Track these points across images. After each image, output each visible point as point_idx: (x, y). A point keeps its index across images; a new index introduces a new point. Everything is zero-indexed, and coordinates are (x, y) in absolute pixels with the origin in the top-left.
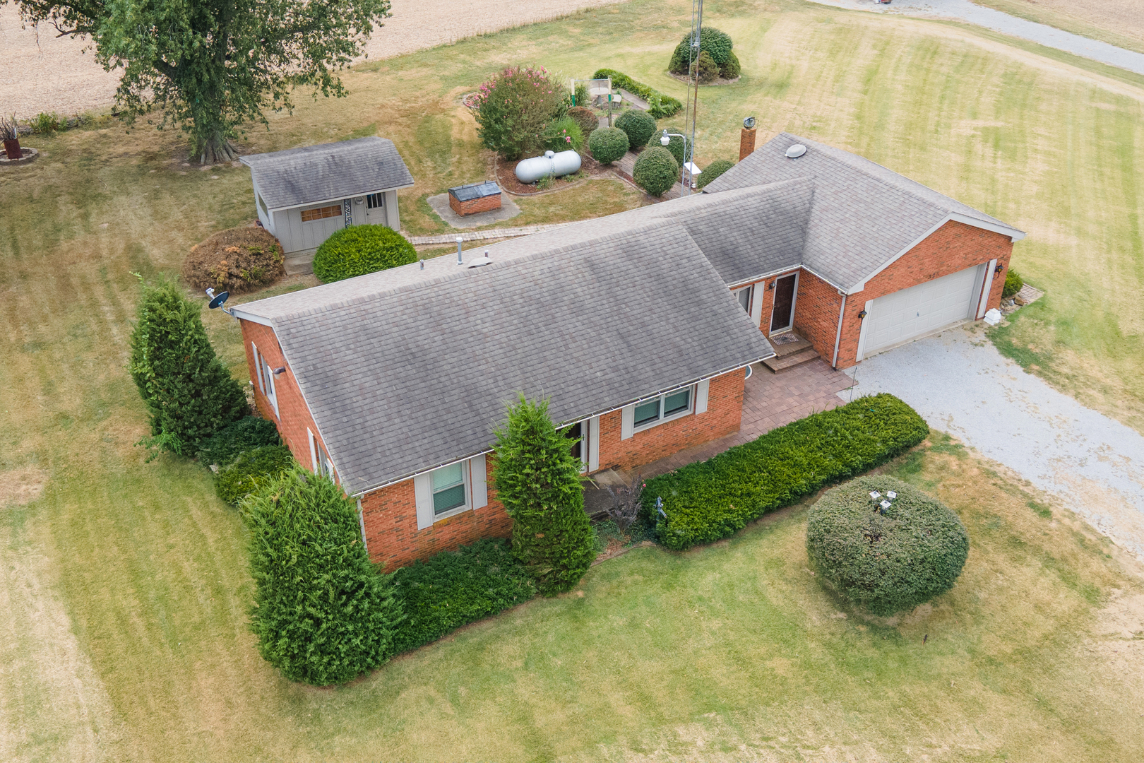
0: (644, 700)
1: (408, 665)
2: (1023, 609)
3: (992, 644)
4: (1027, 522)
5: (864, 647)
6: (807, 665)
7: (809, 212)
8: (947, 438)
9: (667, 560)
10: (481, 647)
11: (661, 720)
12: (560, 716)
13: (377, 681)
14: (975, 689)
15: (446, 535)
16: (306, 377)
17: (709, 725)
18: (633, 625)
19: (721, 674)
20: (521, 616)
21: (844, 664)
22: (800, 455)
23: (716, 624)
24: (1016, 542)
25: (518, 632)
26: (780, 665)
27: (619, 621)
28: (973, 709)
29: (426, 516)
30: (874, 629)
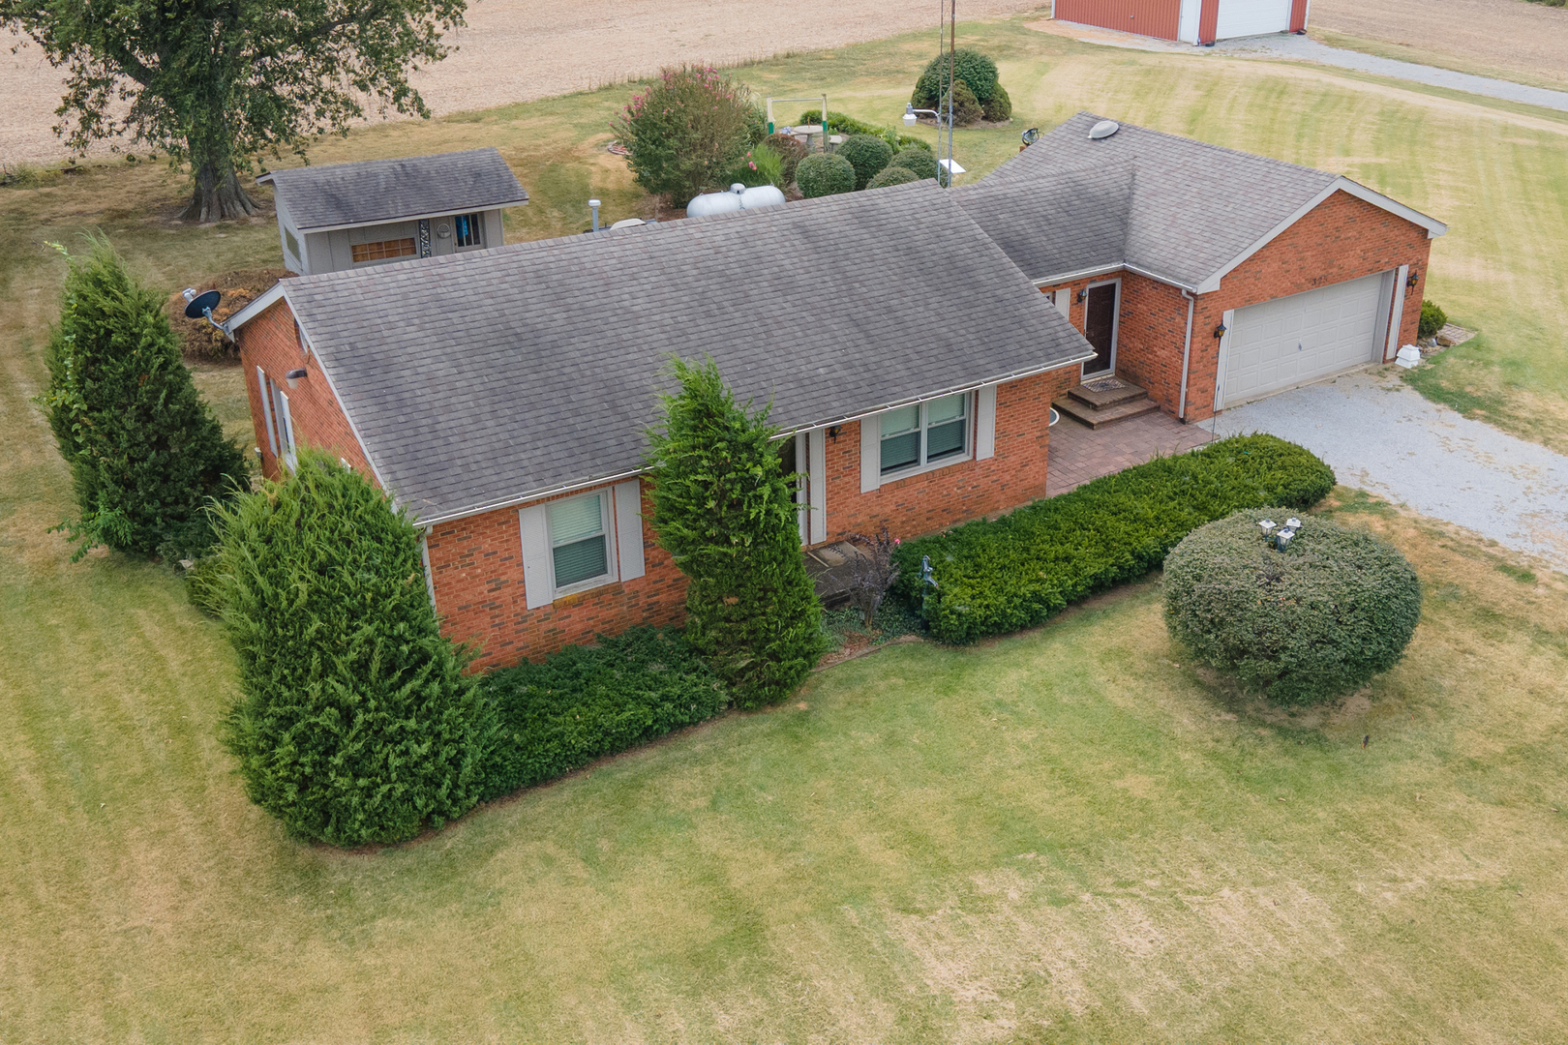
0: (916, 841)
1: (510, 814)
2: (1513, 698)
3: (1472, 743)
4: (1500, 590)
5: (1268, 754)
6: (1180, 782)
7: (1129, 198)
8: (1363, 494)
9: (941, 658)
10: (636, 784)
11: (945, 866)
12: (773, 871)
13: (456, 838)
14: (1456, 801)
15: (576, 622)
16: (337, 359)
17: (1026, 870)
18: (891, 741)
19: (1039, 798)
20: (701, 740)
21: (1240, 777)
22: (1144, 507)
23: (1027, 735)
24: (1488, 615)
25: (696, 760)
26: (1138, 784)
27: (868, 739)
28: (1456, 828)
29: (540, 588)
30: (1282, 731)
